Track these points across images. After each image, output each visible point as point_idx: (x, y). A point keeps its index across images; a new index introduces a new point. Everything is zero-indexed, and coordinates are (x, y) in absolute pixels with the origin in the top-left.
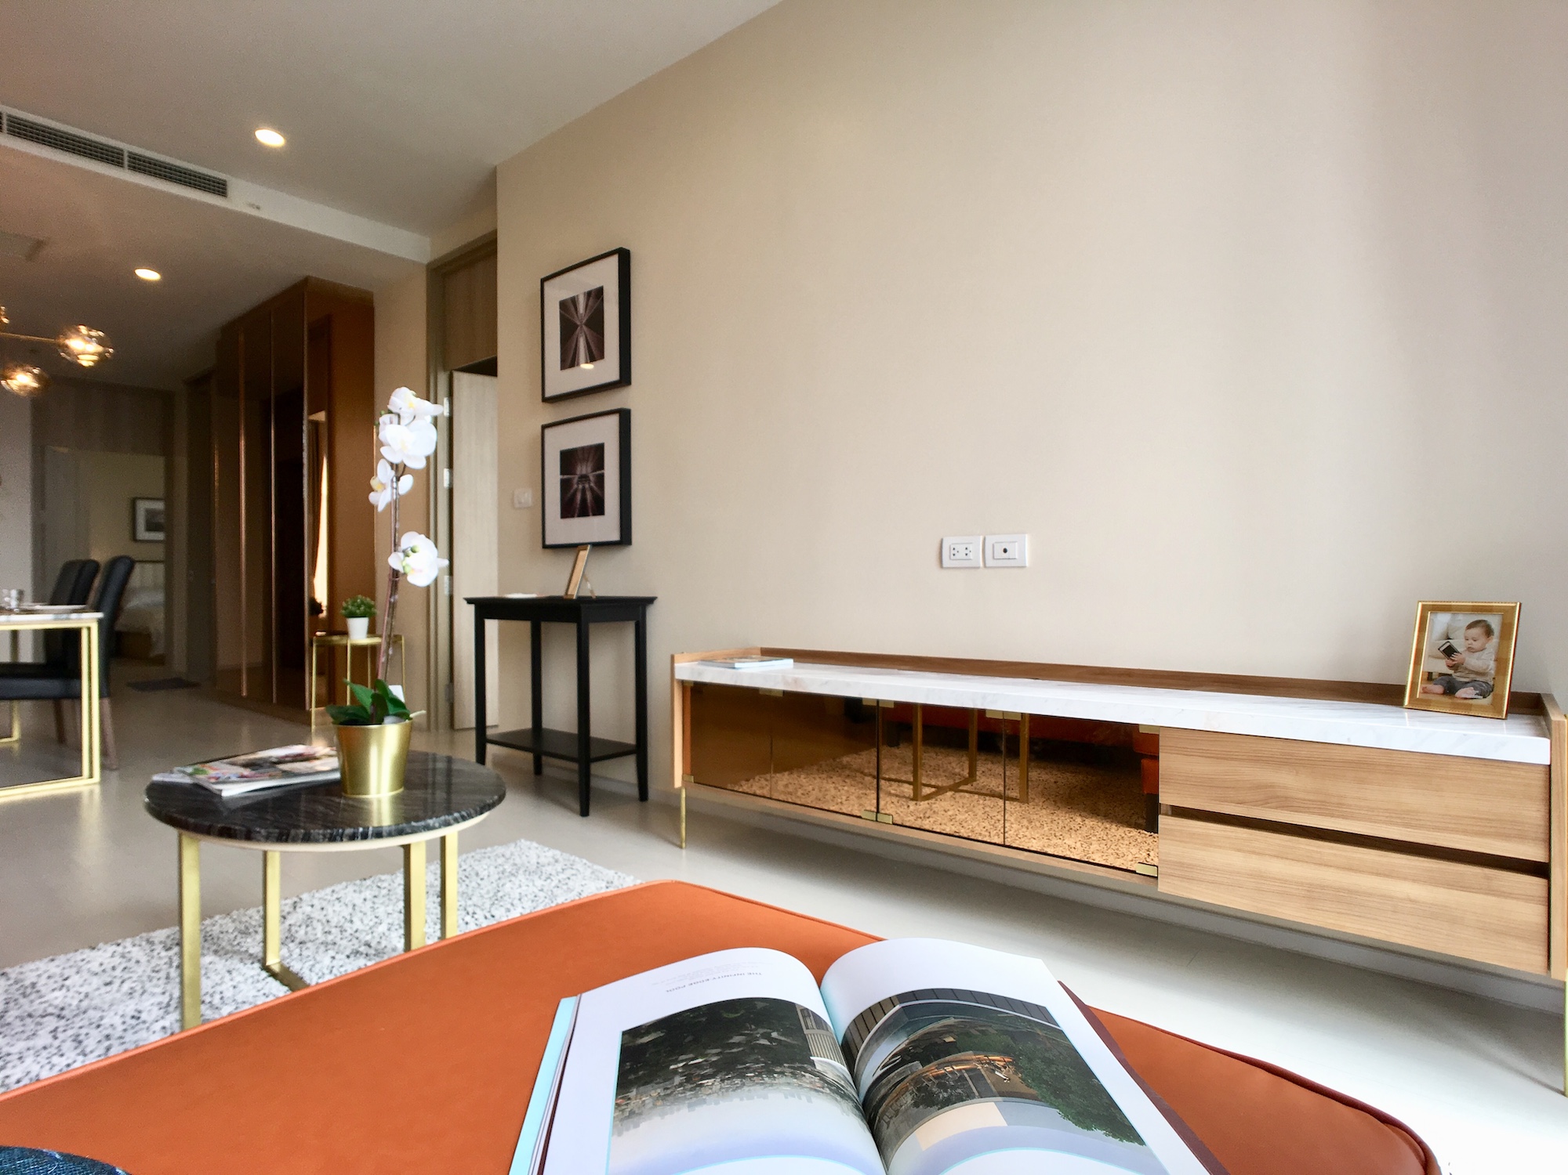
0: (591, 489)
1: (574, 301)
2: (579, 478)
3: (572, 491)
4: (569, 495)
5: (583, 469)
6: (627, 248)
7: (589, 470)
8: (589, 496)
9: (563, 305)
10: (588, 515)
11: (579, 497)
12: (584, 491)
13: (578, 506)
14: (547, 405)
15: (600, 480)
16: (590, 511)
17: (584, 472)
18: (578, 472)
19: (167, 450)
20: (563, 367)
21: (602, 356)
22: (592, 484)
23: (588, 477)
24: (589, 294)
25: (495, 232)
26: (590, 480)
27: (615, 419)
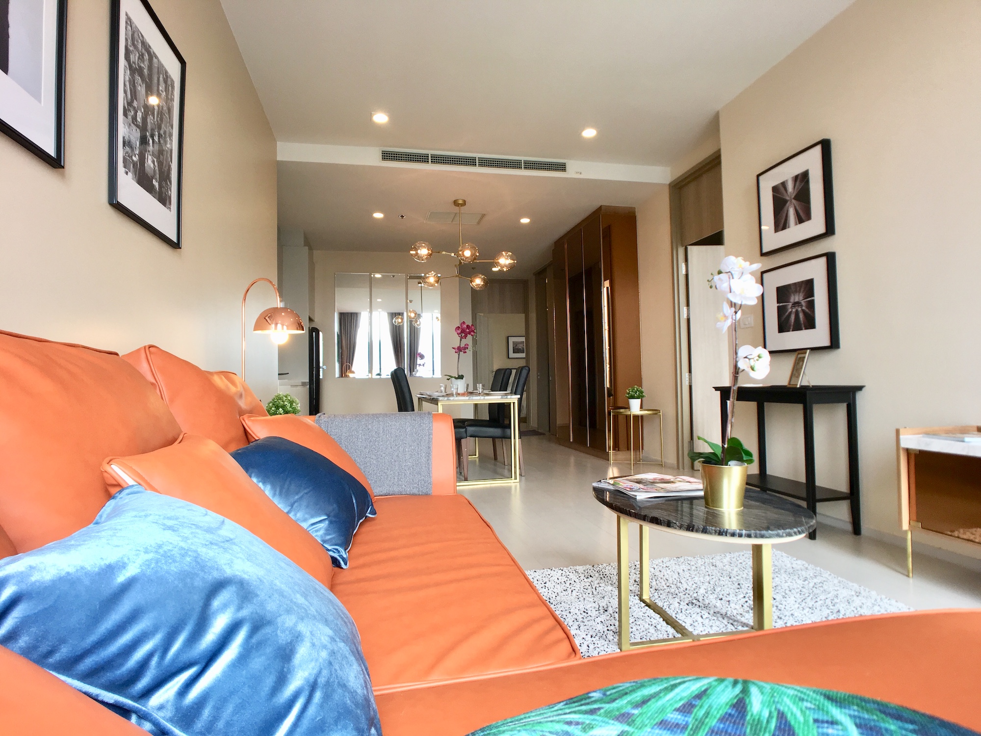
0: (803, 311)
1: (784, 184)
2: (793, 304)
3: (787, 314)
4: (785, 316)
5: (796, 298)
6: (828, 138)
7: (801, 298)
8: (801, 316)
9: (775, 189)
10: (802, 330)
11: (793, 317)
12: (797, 313)
13: (792, 324)
14: (763, 258)
15: (811, 305)
16: (803, 326)
17: (797, 300)
18: (792, 300)
19: (526, 311)
20: (776, 230)
21: (809, 218)
22: (804, 308)
23: (801, 303)
24: (796, 178)
25: (719, 151)
26: (802, 305)
27: (823, 260)
